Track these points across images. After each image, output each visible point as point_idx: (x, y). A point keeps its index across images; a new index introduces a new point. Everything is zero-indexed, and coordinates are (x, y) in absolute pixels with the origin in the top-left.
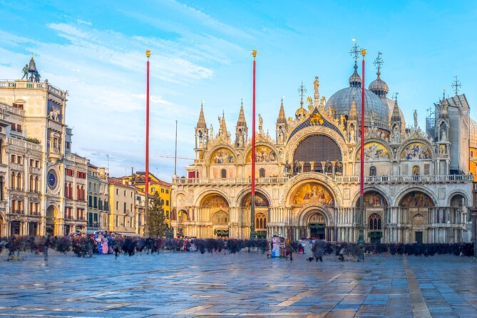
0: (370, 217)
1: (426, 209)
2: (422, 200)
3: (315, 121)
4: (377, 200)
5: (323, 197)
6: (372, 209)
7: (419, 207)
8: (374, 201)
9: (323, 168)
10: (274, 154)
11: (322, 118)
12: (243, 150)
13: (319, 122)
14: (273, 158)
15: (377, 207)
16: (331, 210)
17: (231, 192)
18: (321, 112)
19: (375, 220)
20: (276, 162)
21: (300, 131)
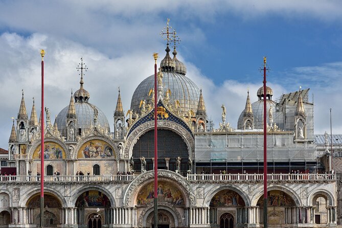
0: (221, 217)
1: (283, 209)
2: (278, 200)
3: (160, 115)
4: (229, 199)
5: (169, 196)
6: (223, 209)
7: (274, 206)
8: (225, 200)
9: (167, 165)
10: (111, 150)
11: (167, 111)
12: (75, 144)
13: (164, 116)
14: (110, 153)
15: (229, 207)
16: (179, 210)
17: (65, 191)
18: (166, 106)
19: (227, 219)
20: (113, 157)
21: (142, 126)
